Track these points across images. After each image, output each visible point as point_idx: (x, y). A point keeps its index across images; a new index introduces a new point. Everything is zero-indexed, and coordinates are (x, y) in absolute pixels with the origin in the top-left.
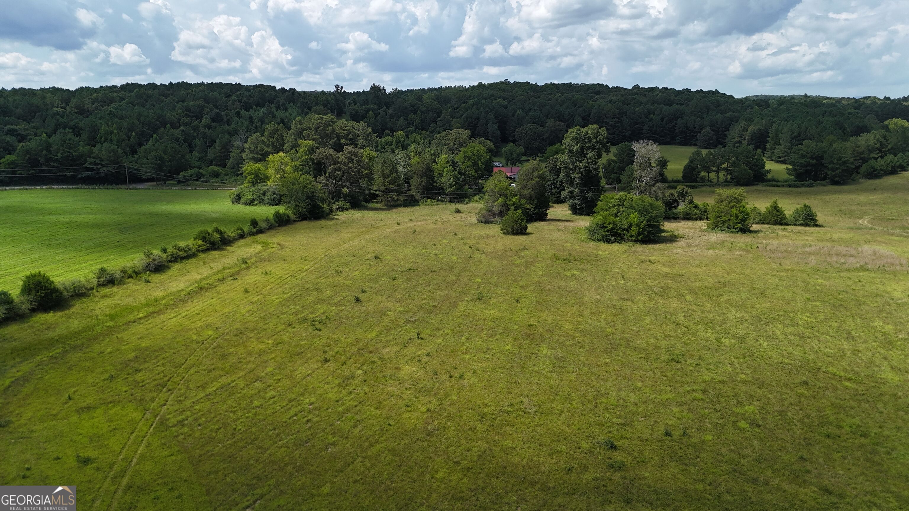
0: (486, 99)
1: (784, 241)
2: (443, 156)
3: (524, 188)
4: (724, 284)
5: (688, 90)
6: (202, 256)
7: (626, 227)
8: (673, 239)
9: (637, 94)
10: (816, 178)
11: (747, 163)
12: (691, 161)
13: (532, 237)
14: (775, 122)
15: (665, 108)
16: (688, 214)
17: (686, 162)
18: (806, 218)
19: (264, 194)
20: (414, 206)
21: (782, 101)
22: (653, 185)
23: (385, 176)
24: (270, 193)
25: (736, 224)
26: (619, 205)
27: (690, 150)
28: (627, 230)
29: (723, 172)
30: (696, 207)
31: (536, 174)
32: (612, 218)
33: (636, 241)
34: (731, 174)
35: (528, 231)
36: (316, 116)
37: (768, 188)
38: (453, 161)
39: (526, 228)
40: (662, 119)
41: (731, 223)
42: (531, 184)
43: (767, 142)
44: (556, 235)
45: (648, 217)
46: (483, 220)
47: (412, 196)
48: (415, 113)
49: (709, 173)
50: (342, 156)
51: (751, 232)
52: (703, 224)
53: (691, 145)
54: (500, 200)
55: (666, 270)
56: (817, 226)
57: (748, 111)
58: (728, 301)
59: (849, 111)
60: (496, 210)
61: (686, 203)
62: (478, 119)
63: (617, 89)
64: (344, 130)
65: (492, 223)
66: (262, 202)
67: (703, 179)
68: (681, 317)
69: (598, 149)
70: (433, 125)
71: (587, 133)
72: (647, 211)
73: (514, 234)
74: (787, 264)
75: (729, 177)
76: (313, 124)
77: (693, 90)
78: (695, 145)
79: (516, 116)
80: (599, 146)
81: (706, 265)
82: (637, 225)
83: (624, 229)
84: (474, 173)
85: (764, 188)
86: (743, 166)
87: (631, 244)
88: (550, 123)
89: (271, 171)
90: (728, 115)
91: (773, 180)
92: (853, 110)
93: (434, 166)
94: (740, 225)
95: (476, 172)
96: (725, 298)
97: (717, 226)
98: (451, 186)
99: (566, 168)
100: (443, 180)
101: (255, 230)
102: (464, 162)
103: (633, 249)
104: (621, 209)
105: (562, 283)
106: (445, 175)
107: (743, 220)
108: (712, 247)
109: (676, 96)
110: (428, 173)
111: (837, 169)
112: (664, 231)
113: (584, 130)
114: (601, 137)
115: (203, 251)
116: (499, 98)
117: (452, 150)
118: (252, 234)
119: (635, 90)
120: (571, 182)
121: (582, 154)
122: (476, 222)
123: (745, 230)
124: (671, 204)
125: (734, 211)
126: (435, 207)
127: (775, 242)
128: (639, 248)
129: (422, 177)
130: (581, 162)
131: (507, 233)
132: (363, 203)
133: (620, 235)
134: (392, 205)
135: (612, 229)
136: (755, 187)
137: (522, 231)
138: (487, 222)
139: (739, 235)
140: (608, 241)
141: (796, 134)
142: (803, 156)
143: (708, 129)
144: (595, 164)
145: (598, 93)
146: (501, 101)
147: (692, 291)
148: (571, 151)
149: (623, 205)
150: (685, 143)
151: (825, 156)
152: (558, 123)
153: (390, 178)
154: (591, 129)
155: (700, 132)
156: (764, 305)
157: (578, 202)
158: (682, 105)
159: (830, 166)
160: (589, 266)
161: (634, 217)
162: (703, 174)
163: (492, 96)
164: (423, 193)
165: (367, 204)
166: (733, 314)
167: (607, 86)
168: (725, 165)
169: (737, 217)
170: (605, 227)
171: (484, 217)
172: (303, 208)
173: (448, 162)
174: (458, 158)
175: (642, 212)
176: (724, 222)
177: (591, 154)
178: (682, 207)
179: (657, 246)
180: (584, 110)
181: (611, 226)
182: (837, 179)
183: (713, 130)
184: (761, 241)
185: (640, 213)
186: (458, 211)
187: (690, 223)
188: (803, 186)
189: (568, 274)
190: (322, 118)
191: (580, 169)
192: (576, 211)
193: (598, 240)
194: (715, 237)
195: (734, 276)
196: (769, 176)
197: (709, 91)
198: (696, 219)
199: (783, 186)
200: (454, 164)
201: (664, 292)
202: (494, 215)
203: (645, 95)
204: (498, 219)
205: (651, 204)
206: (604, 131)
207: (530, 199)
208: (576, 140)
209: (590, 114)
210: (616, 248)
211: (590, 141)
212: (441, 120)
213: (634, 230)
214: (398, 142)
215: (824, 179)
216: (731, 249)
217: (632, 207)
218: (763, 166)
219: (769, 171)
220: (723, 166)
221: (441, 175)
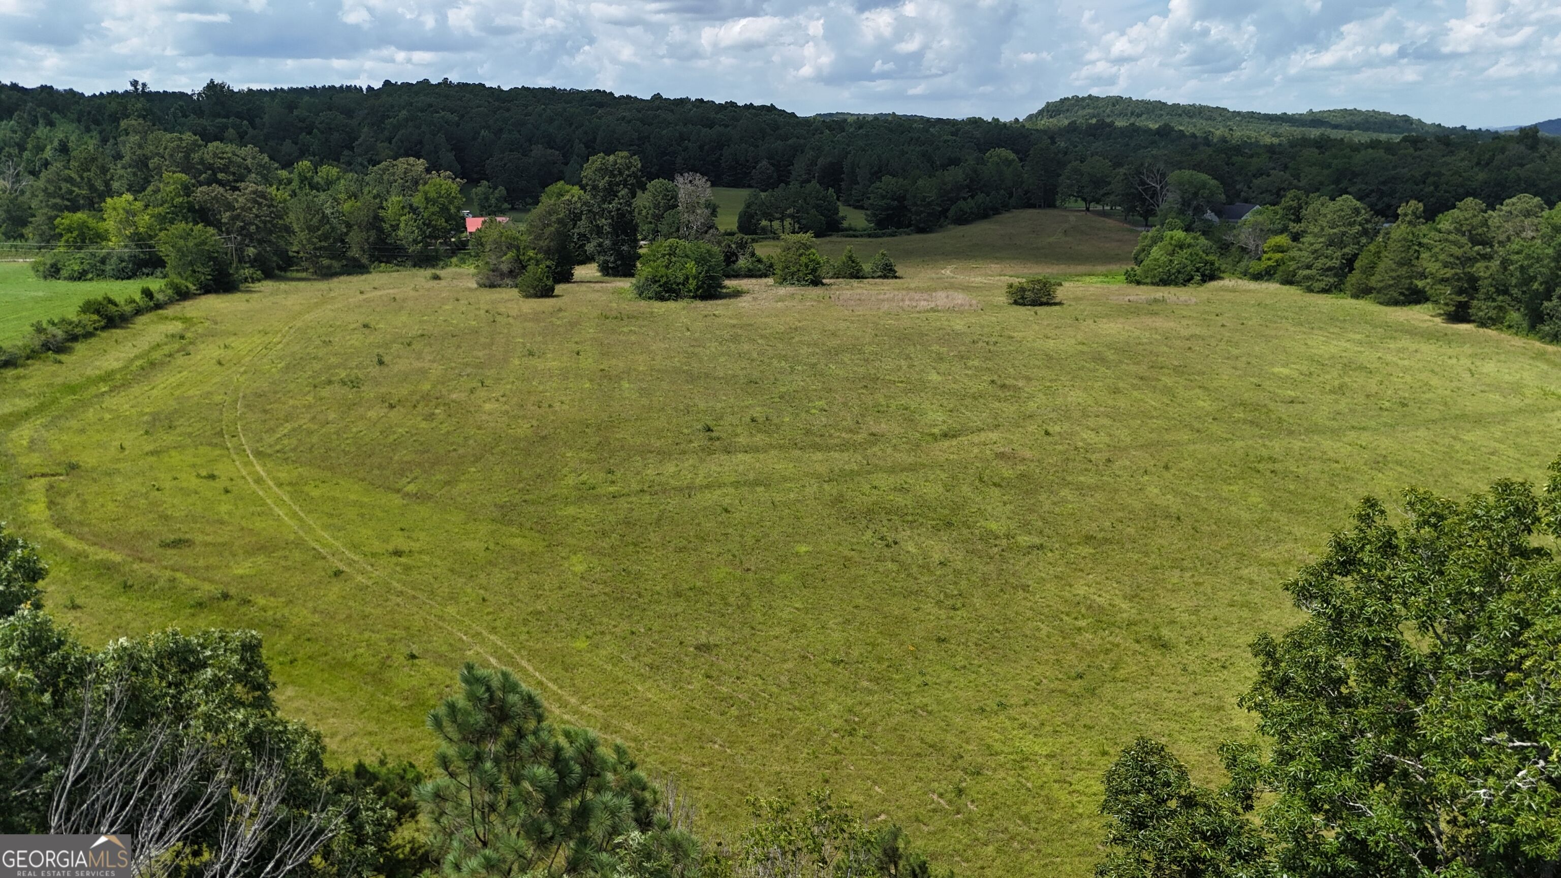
0: (422, 111)
1: (859, 291)
2: (395, 199)
3: (539, 237)
4: (796, 329)
5: (732, 104)
6: (104, 334)
7: (681, 280)
8: (737, 294)
9: (659, 108)
10: (899, 225)
11: (817, 207)
12: (748, 206)
13: (565, 299)
14: (849, 153)
15: (705, 130)
16: (749, 270)
17: (741, 207)
18: (884, 269)
19: (103, 261)
20: (362, 274)
21: (862, 122)
22: (706, 232)
23: (311, 229)
24: (114, 260)
25: (806, 275)
26: (670, 255)
27: (743, 194)
28: (683, 285)
29: (789, 220)
30: (759, 261)
31: (554, 218)
32: (663, 271)
33: (694, 297)
34: (799, 223)
35: (556, 292)
36: (169, 136)
37: (844, 239)
38: (411, 206)
39: (553, 290)
40: (701, 148)
41: (801, 274)
42: (548, 231)
43: (843, 180)
44: (592, 296)
45: (706, 268)
46: (487, 282)
47: (355, 259)
48: (310, 133)
49: (771, 221)
50: (240, 200)
51: (823, 284)
52: (770, 281)
53: (743, 187)
54: (510, 255)
55: (734, 322)
56: (896, 277)
57: (817, 137)
58: (800, 342)
59: (945, 137)
60: (505, 267)
61: (747, 256)
62: (421, 142)
63: (628, 100)
64: (222, 158)
65: (500, 286)
66: (101, 275)
67: (764, 230)
68: (755, 355)
69: (632, 185)
70: (346, 152)
71: (616, 163)
72: (704, 259)
73: (536, 296)
74: (860, 311)
75: (797, 226)
76: (165, 148)
77: (740, 104)
78: (750, 186)
79: (479, 140)
80: (632, 181)
81: (776, 316)
82: (695, 277)
83: (678, 284)
84: (444, 224)
85: (839, 239)
86: (813, 211)
87: (689, 300)
88: (538, 151)
89: (110, 224)
90: (790, 142)
91: (850, 229)
92: (950, 137)
93: (382, 213)
94: (810, 276)
95: (446, 222)
96: (797, 339)
97: (785, 279)
98: (415, 242)
99: (589, 211)
100: (401, 233)
101: (152, 304)
102: (426, 208)
103: (693, 305)
104: (674, 259)
105: (621, 338)
106: (402, 225)
107: (814, 270)
108: (781, 299)
109: (717, 113)
110: (376, 222)
111: (922, 212)
112: (725, 287)
113: (612, 158)
114: (633, 169)
115: (103, 328)
116: (443, 110)
117: (403, 190)
118: (149, 309)
119: (657, 102)
120: (599, 231)
121: (611, 192)
122: (475, 286)
123: (816, 282)
124: (730, 258)
125: (804, 259)
126: (395, 274)
127: (849, 293)
128: (700, 304)
129: (368, 230)
130: (610, 203)
131: (528, 296)
132: (277, 272)
133: (674, 291)
134: (327, 274)
135: (666, 283)
136: (828, 239)
137: (547, 293)
138: (492, 286)
139: (811, 288)
140: (662, 299)
141: (876, 169)
142: (883, 197)
143: (765, 162)
144: (630, 205)
145: (601, 105)
146: (448, 115)
147: (762, 337)
148: (595, 188)
149: (674, 254)
150: (736, 184)
151: (908, 196)
152: (549, 151)
153: (320, 232)
154: (620, 158)
155: (755, 168)
156: (835, 342)
157: (612, 259)
158: (726, 126)
159: (914, 209)
160: (646, 323)
161: (691, 267)
162: (764, 223)
163: (431, 106)
164: (371, 256)
165: (283, 274)
166: (804, 350)
167: (611, 94)
168: (790, 211)
169: (807, 266)
170: (656, 281)
171: (488, 278)
172: (205, 273)
173: (403, 207)
174: (417, 200)
175: (700, 261)
176: (793, 274)
177: (624, 192)
178: (743, 262)
179: (719, 302)
180: (586, 133)
181: (664, 279)
182: (922, 225)
183: (772, 164)
184: (834, 292)
185: (697, 263)
186: (436, 278)
187: (754, 281)
188: (884, 235)
189: (625, 329)
190: (181, 139)
191: (610, 212)
192: (608, 271)
193: (650, 298)
194: (783, 291)
195: (804, 323)
196: (845, 224)
197: (763, 107)
198: (761, 276)
199: (862, 236)
200: (413, 209)
201: (735, 339)
202: (502, 275)
203: (672, 111)
204: (508, 281)
205: (708, 251)
206: (636, 161)
207: (548, 252)
208: (603, 171)
209: (595, 138)
210: (671, 305)
211: (621, 173)
212: (360, 144)
213: (692, 284)
214: (303, 179)
215: (909, 225)
216: (801, 301)
217: (687, 256)
218: (836, 211)
219: (844, 218)
220: (788, 212)
221: (395, 228)
